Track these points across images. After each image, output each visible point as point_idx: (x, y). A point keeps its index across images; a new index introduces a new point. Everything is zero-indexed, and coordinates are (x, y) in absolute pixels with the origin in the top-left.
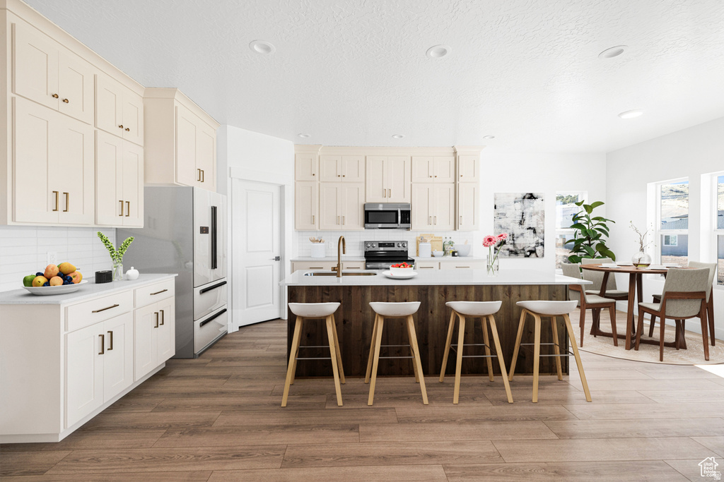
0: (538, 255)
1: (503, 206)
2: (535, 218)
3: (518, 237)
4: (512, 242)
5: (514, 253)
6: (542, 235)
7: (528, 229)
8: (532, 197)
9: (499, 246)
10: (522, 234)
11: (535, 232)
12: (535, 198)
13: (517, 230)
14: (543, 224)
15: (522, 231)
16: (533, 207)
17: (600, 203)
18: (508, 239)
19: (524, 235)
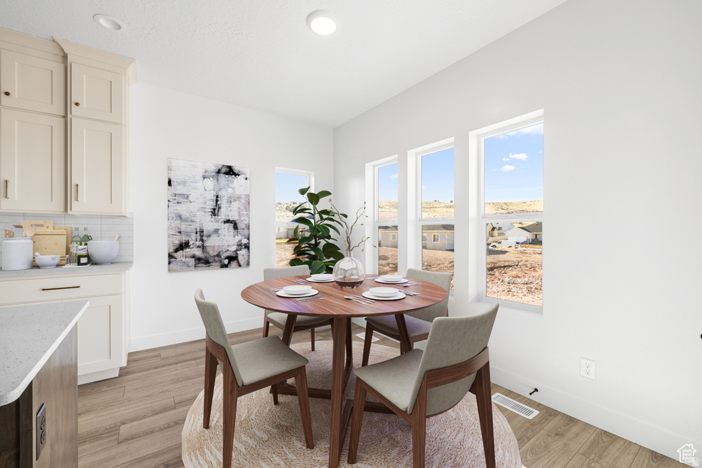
0: (242, 263)
1: (184, 183)
2: (236, 205)
3: (209, 236)
4: (199, 243)
5: (203, 262)
6: (246, 232)
7: (225, 222)
8: (230, 171)
9: (176, 251)
10: (216, 231)
11: (236, 227)
12: (236, 175)
13: (209, 224)
14: (248, 215)
15: (216, 226)
16: (233, 188)
17: (326, 193)
18: (193, 240)
19: (220, 232)
